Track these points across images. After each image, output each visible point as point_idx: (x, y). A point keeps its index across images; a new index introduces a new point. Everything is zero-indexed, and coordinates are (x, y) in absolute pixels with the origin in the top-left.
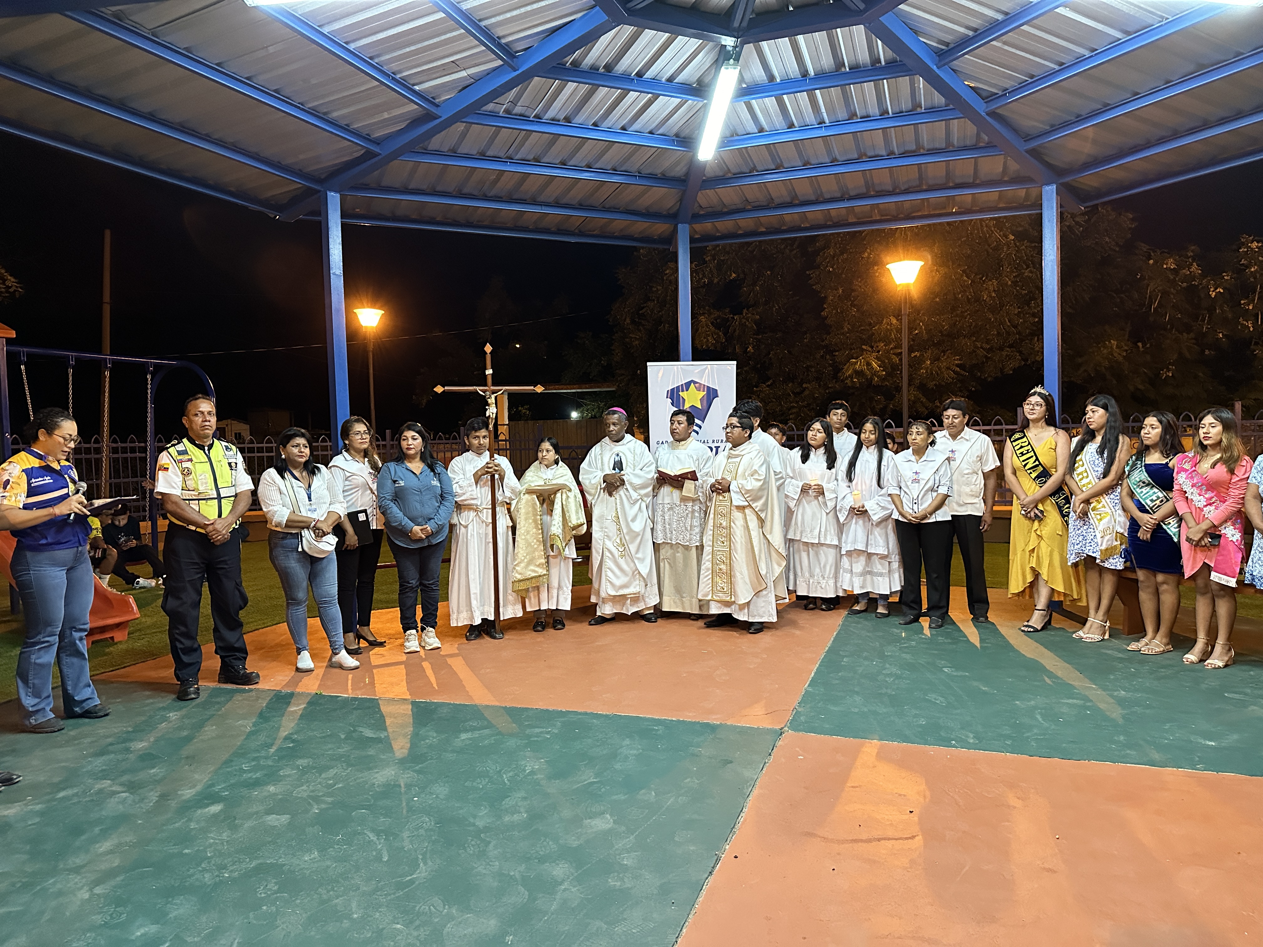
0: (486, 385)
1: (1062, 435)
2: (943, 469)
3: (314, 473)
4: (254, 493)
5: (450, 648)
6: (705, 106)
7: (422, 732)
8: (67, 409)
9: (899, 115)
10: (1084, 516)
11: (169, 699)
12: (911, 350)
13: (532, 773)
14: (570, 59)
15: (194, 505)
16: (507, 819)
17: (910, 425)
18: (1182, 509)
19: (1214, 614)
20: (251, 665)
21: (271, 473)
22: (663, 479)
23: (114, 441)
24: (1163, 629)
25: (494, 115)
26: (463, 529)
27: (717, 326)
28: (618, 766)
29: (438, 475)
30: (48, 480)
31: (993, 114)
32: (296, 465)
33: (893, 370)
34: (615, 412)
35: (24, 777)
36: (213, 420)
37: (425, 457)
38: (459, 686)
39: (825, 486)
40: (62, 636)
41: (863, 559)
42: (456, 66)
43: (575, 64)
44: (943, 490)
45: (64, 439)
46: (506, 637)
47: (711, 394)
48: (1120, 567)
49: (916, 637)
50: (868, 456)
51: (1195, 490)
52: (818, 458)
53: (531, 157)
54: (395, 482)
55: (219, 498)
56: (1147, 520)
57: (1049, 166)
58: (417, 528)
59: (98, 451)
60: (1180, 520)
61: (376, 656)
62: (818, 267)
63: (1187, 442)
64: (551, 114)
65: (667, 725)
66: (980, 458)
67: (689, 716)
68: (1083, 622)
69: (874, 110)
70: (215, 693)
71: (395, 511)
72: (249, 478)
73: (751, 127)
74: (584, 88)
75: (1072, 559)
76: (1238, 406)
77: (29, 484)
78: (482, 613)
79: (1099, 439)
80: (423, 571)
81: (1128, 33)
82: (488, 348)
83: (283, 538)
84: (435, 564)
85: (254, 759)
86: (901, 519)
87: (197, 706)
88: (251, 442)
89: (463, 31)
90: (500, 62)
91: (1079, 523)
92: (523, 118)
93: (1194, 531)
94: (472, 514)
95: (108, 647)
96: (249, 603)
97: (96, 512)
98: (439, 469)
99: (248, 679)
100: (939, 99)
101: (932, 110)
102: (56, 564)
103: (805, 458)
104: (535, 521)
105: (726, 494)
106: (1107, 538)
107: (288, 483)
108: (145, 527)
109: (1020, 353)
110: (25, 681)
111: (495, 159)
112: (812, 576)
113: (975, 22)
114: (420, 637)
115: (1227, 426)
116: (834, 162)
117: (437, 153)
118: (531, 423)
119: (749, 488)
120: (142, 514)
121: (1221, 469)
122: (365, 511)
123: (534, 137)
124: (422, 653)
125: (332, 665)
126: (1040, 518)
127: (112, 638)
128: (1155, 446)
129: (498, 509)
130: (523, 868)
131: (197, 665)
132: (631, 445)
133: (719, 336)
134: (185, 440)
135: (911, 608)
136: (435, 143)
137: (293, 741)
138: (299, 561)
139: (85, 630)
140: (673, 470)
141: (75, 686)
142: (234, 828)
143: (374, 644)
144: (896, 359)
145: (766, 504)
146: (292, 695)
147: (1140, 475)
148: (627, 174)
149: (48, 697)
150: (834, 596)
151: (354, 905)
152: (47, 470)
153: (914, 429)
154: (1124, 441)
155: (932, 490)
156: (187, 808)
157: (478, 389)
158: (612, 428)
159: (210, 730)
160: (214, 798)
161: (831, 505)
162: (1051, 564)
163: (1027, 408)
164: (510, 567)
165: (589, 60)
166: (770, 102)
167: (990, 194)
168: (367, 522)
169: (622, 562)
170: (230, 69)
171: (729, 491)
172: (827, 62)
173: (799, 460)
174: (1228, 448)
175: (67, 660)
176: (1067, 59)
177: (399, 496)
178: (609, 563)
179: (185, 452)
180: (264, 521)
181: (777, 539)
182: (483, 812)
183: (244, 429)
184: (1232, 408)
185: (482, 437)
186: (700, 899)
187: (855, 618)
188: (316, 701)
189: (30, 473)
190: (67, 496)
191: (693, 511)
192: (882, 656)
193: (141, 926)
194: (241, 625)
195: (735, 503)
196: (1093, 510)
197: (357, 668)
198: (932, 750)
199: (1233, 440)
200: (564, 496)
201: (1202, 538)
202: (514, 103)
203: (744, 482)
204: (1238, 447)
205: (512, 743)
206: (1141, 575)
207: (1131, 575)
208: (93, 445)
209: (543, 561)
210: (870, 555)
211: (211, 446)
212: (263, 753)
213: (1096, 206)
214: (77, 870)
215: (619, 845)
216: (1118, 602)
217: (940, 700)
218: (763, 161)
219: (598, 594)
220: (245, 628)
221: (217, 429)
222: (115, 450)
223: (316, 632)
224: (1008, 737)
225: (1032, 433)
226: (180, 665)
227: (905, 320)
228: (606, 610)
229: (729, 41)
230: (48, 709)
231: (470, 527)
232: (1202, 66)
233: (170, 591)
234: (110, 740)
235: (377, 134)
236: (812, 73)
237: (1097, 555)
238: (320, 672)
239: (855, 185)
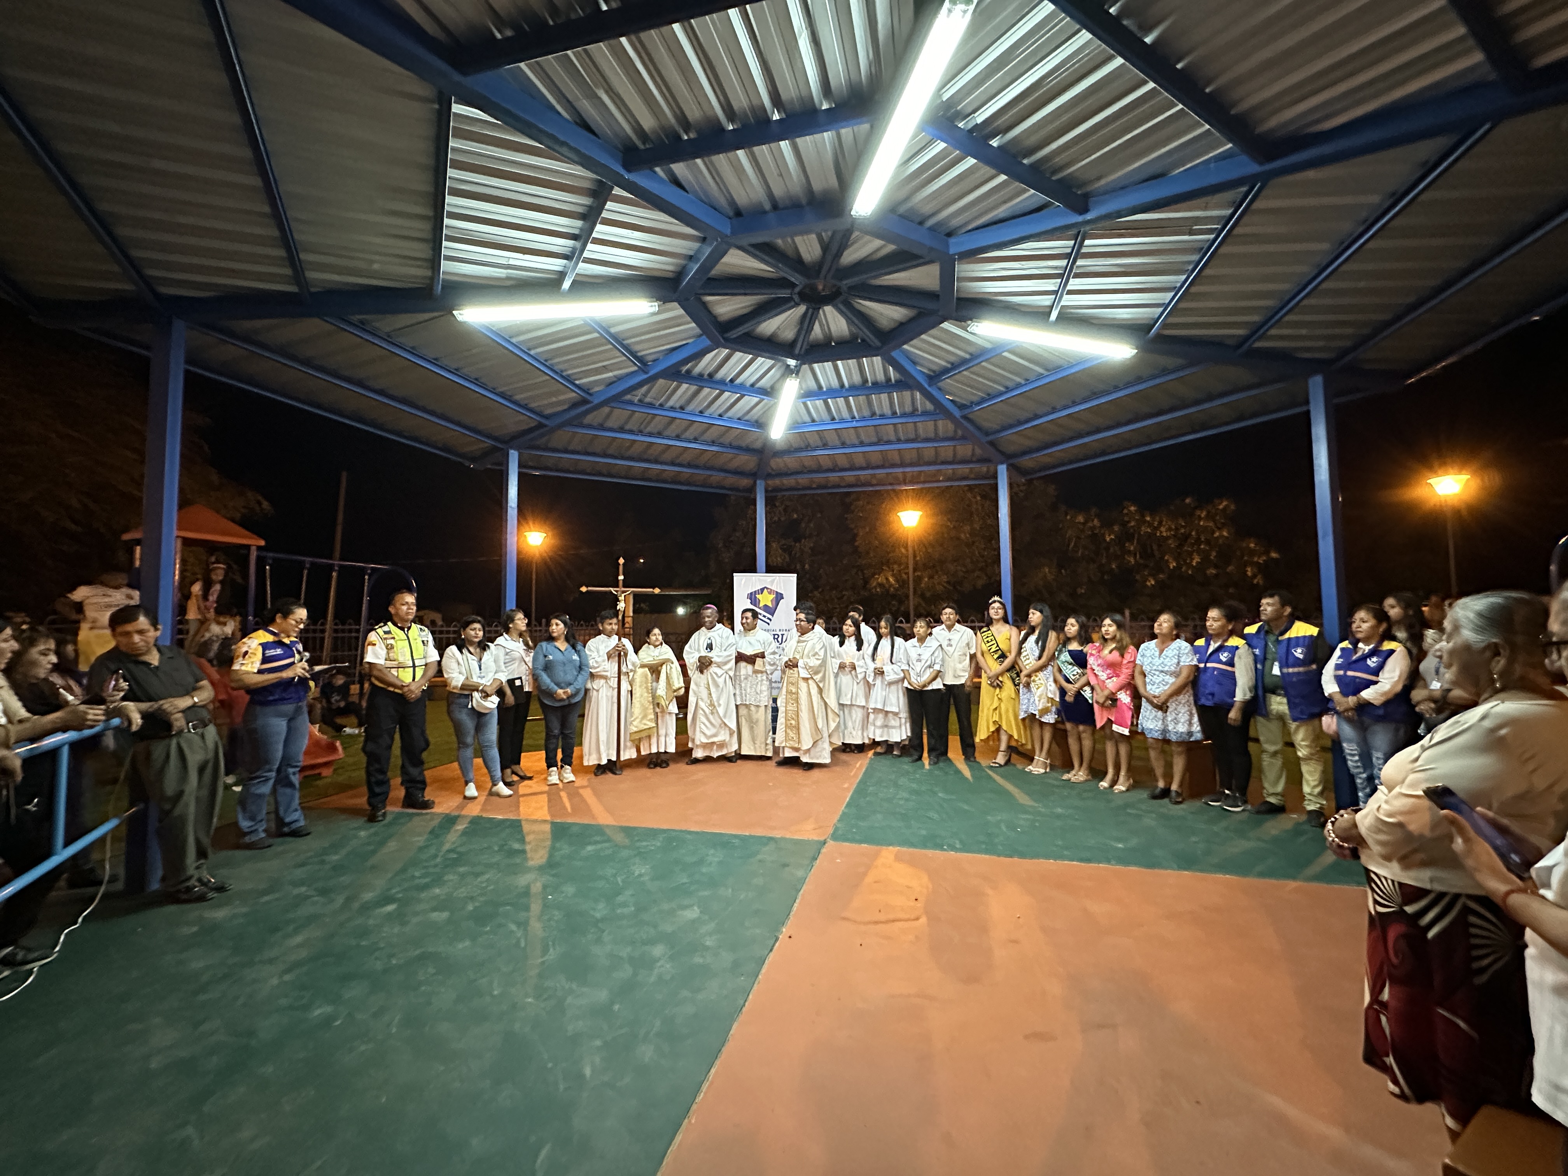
0: (618, 587)
1: (1014, 630)
2: (937, 652)
3: (484, 650)
4: (439, 663)
5: (582, 781)
6: (775, 403)
7: (558, 845)
8: (300, 599)
9: (904, 415)
10: (1028, 685)
11: (361, 821)
12: (915, 570)
13: (640, 875)
14: (684, 369)
15: (394, 672)
16: (619, 911)
17: (915, 622)
18: (1093, 682)
19: (1117, 754)
20: (429, 794)
21: (453, 648)
22: (740, 658)
23: (336, 624)
24: (1085, 765)
25: (631, 403)
26: (595, 692)
27: (784, 550)
28: (704, 870)
29: (578, 652)
30: (279, 651)
31: (965, 417)
32: (472, 643)
33: (903, 584)
34: (709, 608)
35: (234, 886)
36: (415, 608)
37: (570, 639)
38: (588, 810)
39: (856, 664)
40: (279, 771)
41: (881, 716)
42: (605, 369)
43: (688, 372)
44: (937, 667)
45: (297, 622)
46: (624, 773)
47: (779, 597)
48: (1052, 721)
49: (920, 771)
50: (885, 643)
51: (1098, 668)
52: (851, 643)
53: (655, 431)
54: (545, 656)
55: (414, 666)
56: (1071, 689)
57: (1002, 453)
58: (560, 691)
59: (323, 631)
60: (1093, 689)
61: (524, 787)
62: (853, 512)
63: (1095, 636)
64: (671, 403)
65: (743, 839)
66: (968, 644)
67: (759, 832)
68: (1031, 760)
69: (887, 411)
70: (399, 816)
71: (545, 678)
72: (436, 652)
73: (807, 418)
74: (694, 388)
75: (1022, 715)
76: (1127, 613)
77: (264, 654)
78: (608, 755)
79: (1037, 632)
80: (564, 724)
81: (1047, 370)
82: (621, 561)
83: (458, 698)
84: (574, 718)
85: (425, 867)
86: (910, 687)
87: (384, 826)
88: (442, 626)
89: (611, 346)
90: (636, 368)
91: (1025, 690)
92: (651, 405)
93: (1100, 696)
94: (602, 681)
95: (316, 780)
96: (431, 747)
97: (315, 677)
98: (579, 647)
99: (427, 805)
100: (929, 406)
101: (925, 413)
102: (280, 715)
103: (842, 643)
104: (647, 688)
105: (795, 669)
106: (1042, 701)
107: (464, 657)
108: (355, 689)
109: (986, 575)
110: (244, 809)
111: (631, 432)
112: (846, 728)
113: (952, 359)
114: (559, 774)
115: (1120, 626)
116: (862, 444)
117: (590, 427)
118: (648, 616)
119: (811, 665)
120: (352, 679)
121: (1116, 655)
122: (520, 678)
123: (658, 418)
124: (561, 785)
125: (491, 794)
126: (1000, 686)
127: (320, 774)
128: (1074, 638)
129: (622, 677)
130: (629, 949)
131: (386, 794)
132: (720, 632)
133: (785, 558)
134: (389, 623)
135: (916, 750)
136: (588, 419)
137: (458, 853)
138: (468, 715)
139: (296, 767)
140: (749, 651)
141: (286, 811)
142: (404, 924)
143: (523, 778)
144: (904, 576)
145: (824, 677)
146: (458, 816)
147: (1065, 657)
148: (721, 445)
149: (261, 821)
150: (861, 743)
151: (495, 984)
152: (279, 644)
153: (918, 624)
154: (1052, 635)
155: (930, 667)
156: (366, 908)
157: (612, 589)
158: (707, 619)
159: (392, 845)
160: (388, 900)
161: (860, 676)
162: (1007, 717)
163: (992, 612)
164: (629, 720)
165: (697, 370)
166: (819, 403)
167: (963, 469)
168: (521, 687)
169: (711, 717)
170: (445, 362)
171: (797, 666)
172: (857, 379)
173: (838, 644)
174: (1121, 640)
175: (281, 790)
176: (1010, 384)
177: (548, 667)
178: (701, 717)
179: (389, 632)
180: (445, 684)
181: (833, 703)
182: (601, 906)
183: (438, 617)
184: (1122, 614)
185: (612, 625)
186: (763, 971)
187: (878, 758)
188: (476, 821)
189: (265, 646)
190: (293, 663)
191: (762, 680)
192: (896, 785)
193: (320, 1007)
194: (422, 763)
195: (801, 675)
196: (1034, 681)
197: (510, 796)
198: (930, 853)
199: (1123, 636)
200: (669, 667)
201: (1105, 702)
202: (645, 395)
203: (808, 661)
204: (1127, 640)
205: (625, 853)
206: (1069, 726)
207: (1060, 726)
208: (319, 627)
209: (652, 716)
210: (887, 712)
211: (409, 628)
212: (432, 863)
213: (1032, 480)
214: (271, 961)
215: (703, 930)
216: (1054, 746)
217: (936, 816)
218: (814, 440)
219: (693, 740)
220: (426, 766)
221: (416, 616)
222: (336, 631)
223: (479, 769)
224: (983, 843)
225: (993, 629)
226: (372, 794)
227: (910, 550)
228: (699, 754)
229: (792, 362)
230: (261, 829)
231: (601, 691)
232: (1095, 393)
233: (369, 737)
234: (309, 854)
235: (548, 411)
236: (846, 384)
237: (1036, 712)
238: (482, 799)
239: (876, 459)
